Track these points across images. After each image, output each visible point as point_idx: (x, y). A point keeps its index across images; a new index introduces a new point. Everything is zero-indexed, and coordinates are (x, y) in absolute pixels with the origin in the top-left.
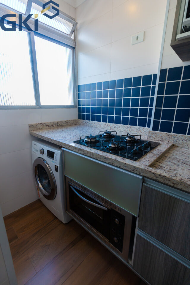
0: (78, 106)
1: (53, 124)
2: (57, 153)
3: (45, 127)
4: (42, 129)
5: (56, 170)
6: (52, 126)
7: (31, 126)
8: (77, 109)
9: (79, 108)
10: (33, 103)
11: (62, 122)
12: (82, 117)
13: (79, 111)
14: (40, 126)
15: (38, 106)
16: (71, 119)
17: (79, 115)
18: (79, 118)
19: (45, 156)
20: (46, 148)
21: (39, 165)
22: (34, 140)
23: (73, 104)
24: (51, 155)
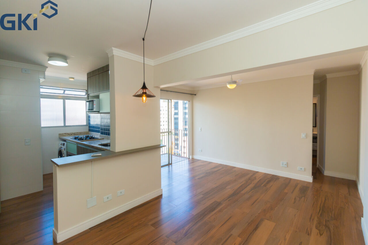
0: (88, 125)
1: (72, 134)
2: (65, 143)
3: (67, 135)
4: (65, 136)
5: (65, 150)
6: (71, 134)
7: (59, 134)
8: (88, 127)
9: (89, 126)
10: (63, 125)
11: (78, 133)
12: (90, 130)
13: (89, 128)
14: (64, 135)
15: (65, 126)
16: (83, 131)
17: (89, 129)
18: (89, 131)
19: (62, 146)
20: (63, 142)
21: (61, 150)
22: (61, 141)
23: (86, 124)
24: (64, 144)
